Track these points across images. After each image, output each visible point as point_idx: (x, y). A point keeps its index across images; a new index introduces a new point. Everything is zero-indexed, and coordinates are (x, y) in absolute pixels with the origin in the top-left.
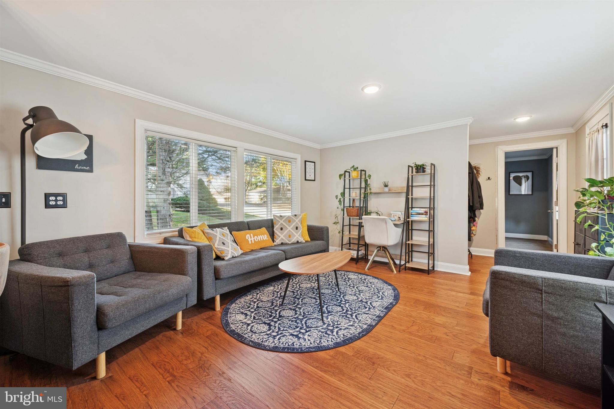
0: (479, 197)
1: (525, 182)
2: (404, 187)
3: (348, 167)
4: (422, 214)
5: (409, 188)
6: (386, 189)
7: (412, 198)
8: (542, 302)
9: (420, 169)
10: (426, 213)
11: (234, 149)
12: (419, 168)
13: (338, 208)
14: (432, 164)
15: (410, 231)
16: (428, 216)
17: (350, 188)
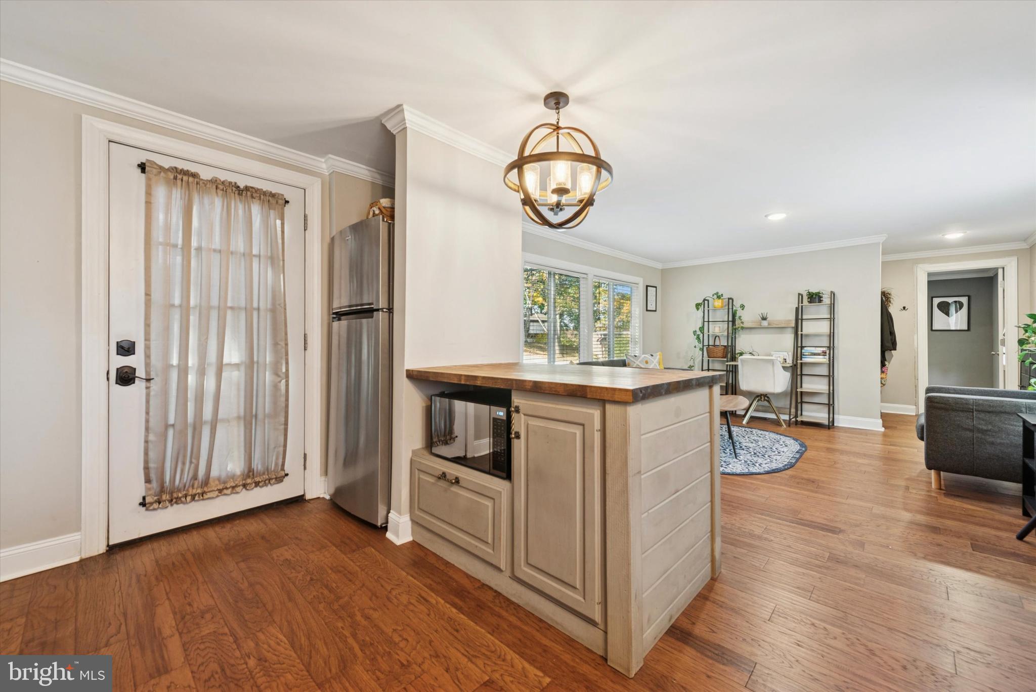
0: (891, 333)
1: (957, 312)
2: (791, 320)
3: (708, 293)
4: (818, 354)
5: (799, 320)
6: (765, 323)
7: (802, 334)
8: (973, 419)
9: (815, 298)
10: (824, 353)
11: (585, 276)
12: (814, 296)
13: (695, 347)
14: (832, 292)
15: (799, 377)
16: (827, 357)
17: (708, 322)
